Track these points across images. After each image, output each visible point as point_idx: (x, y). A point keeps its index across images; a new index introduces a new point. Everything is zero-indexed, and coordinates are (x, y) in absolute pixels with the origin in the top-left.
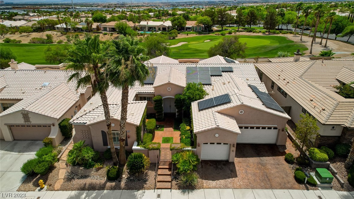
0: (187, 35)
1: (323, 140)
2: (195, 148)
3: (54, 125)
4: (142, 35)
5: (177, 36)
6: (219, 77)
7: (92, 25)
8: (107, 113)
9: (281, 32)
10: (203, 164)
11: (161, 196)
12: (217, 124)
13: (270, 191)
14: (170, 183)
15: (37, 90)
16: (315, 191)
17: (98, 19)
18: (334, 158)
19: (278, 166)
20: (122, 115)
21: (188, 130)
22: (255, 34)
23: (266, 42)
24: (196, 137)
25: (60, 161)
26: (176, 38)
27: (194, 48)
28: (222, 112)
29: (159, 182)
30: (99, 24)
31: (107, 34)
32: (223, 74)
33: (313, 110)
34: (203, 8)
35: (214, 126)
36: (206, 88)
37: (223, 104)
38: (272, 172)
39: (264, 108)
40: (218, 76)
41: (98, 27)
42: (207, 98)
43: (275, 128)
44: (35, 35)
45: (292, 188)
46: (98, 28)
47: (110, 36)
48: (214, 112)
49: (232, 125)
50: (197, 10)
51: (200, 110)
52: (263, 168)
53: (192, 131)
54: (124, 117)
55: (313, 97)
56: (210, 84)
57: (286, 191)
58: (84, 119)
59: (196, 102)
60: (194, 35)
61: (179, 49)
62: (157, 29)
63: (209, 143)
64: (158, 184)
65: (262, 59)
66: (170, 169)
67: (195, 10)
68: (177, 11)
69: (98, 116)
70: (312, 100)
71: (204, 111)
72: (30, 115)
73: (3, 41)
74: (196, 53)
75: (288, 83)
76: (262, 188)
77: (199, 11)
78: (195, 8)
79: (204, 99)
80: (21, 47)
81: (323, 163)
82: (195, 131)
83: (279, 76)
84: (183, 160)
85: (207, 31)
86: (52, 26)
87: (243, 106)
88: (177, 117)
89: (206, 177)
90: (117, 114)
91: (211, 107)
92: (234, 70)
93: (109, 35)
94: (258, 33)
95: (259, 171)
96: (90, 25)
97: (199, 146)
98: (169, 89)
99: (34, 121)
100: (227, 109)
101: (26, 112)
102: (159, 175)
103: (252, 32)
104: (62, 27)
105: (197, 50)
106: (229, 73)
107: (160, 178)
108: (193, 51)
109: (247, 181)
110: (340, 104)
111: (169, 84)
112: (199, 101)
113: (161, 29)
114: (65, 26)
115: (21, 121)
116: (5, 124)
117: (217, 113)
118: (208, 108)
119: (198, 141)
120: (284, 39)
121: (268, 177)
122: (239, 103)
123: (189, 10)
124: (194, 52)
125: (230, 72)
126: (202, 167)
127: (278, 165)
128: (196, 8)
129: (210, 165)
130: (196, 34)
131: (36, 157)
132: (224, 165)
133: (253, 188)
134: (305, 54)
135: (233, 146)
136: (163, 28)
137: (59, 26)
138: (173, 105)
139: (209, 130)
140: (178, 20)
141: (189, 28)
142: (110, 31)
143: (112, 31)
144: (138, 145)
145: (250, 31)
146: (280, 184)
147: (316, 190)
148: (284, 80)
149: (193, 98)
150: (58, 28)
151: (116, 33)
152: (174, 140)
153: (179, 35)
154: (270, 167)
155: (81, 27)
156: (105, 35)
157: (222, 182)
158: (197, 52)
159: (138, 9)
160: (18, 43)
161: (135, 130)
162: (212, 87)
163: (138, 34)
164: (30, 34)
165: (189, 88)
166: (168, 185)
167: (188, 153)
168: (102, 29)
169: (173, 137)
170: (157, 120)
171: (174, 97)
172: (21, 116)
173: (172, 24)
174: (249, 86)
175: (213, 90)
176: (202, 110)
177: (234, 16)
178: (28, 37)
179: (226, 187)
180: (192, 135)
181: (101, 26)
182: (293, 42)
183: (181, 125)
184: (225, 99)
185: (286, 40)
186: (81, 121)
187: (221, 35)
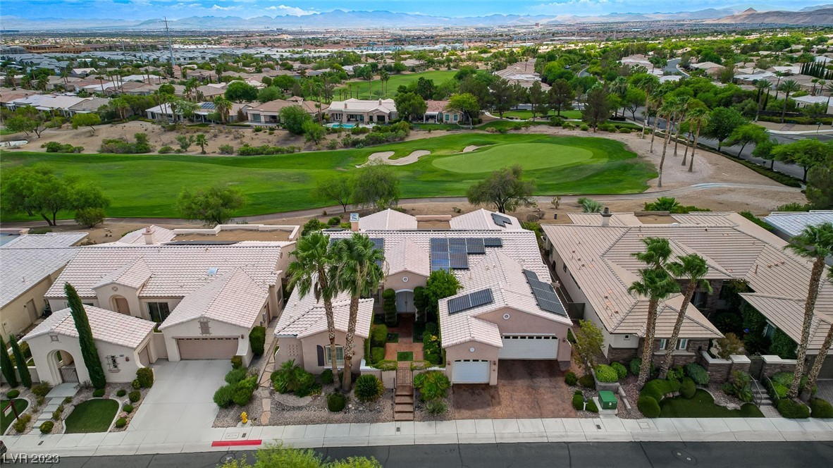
0: (430, 132)
1: (616, 354)
2: (444, 367)
3: (243, 338)
4: (334, 131)
5: (407, 136)
6: (481, 257)
7: (230, 110)
8: (331, 323)
9: (618, 127)
10: (455, 389)
11: (401, 429)
12: (472, 335)
13: (538, 421)
14: (412, 415)
15: (201, 281)
16: (594, 419)
17: (239, 94)
18: (627, 377)
19: (555, 390)
20: (349, 326)
21: (434, 341)
22: (566, 132)
23: (583, 156)
24: (445, 352)
25: (260, 389)
26: (407, 140)
27: (444, 168)
28: (481, 317)
29: (397, 412)
30: (241, 106)
31: (261, 131)
32: (487, 250)
33: (604, 312)
34: (462, 51)
35: (468, 338)
36: (460, 276)
37: (482, 305)
38: (546, 397)
39: (536, 311)
40: (479, 254)
41: (240, 113)
42: (460, 293)
43: (554, 338)
44: (107, 132)
45: (567, 416)
46: (242, 117)
47: (267, 133)
48: (469, 317)
49: (491, 336)
50: (449, 55)
51: (450, 314)
52: (534, 392)
53: (439, 344)
54: (351, 330)
55: (610, 291)
56: (468, 269)
57: (558, 420)
58: (292, 330)
59: (446, 300)
60: (443, 133)
61: (413, 172)
62: (366, 119)
63: (462, 361)
64: (397, 416)
65: (569, 198)
66: (411, 396)
67: (445, 54)
68: (405, 59)
69: (311, 325)
70: (606, 297)
71: (456, 315)
72: (210, 324)
73: (43, 147)
74: (447, 181)
75: (583, 265)
76: (530, 417)
77: (453, 57)
78: (445, 50)
79: (457, 296)
80: (88, 164)
81: (611, 384)
82: (444, 344)
83: (574, 252)
84: (429, 383)
85: (469, 124)
86: (138, 110)
87: (507, 309)
88: (416, 320)
89: (458, 406)
90: (342, 323)
91: (465, 310)
92: (504, 243)
93: (265, 132)
94: (573, 128)
95: (528, 397)
96: (225, 109)
97: (449, 364)
98: (405, 279)
99: (215, 332)
100: (487, 313)
101: (205, 320)
102: (397, 404)
103: (560, 125)
104: (164, 112)
105: (448, 174)
106: (496, 249)
107: (398, 408)
108: (441, 176)
109: (511, 409)
110: (638, 304)
111: (406, 272)
112: (450, 298)
113: (375, 119)
114: (170, 111)
115: (196, 332)
116: (173, 338)
117: (473, 319)
118: (461, 311)
119: (449, 357)
120: (619, 148)
121: (538, 404)
122: (503, 305)
123: (432, 54)
124: (444, 179)
125: (498, 246)
126: (454, 393)
127: (555, 388)
128: (447, 51)
129: (464, 390)
130: (448, 130)
131: (226, 384)
132: (483, 389)
133: (518, 417)
134: (649, 187)
135: (495, 364)
136: (378, 116)
137: (156, 110)
138: (411, 302)
139: (461, 344)
140: (410, 101)
141: (433, 117)
142: (266, 122)
143: (271, 122)
144: (367, 364)
145: (558, 124)
146: (553, 412)
147: (596, 417)
148: (579, 260)
149: (441, 293)
150: (153, 114)
151: (281, 128)
152: (414, 355)
153: (412, 132)
154: (544, 391)
155: (206, 114)
156: (258, 133)
157: (480, 411)
158: (451, 179)
159: (315, 52)
160: (76, 154)
161: (362, 343)
162: (469, 272)
163: (328, 129)
164: (98, 130)
165: (434, 277)
166: (410, 416)
167: (434, 374)
168: (249, 119)
169: (412, 352)
170: (388, 327)
171: (413, 291)
172: (199, 325)
173: (397, 108)
174: (525, 272)
175: (470, 278)
176: (453, 313)
177: (527, 88)
178: (93, 135)
179: (485, 417)
180: (440, 350)
181: (249, 112)
182: (635, 155)
183: (424, 333)
184: (485, 297)
185: (623, 150)
186: (290, 332)
187: (499, 133)
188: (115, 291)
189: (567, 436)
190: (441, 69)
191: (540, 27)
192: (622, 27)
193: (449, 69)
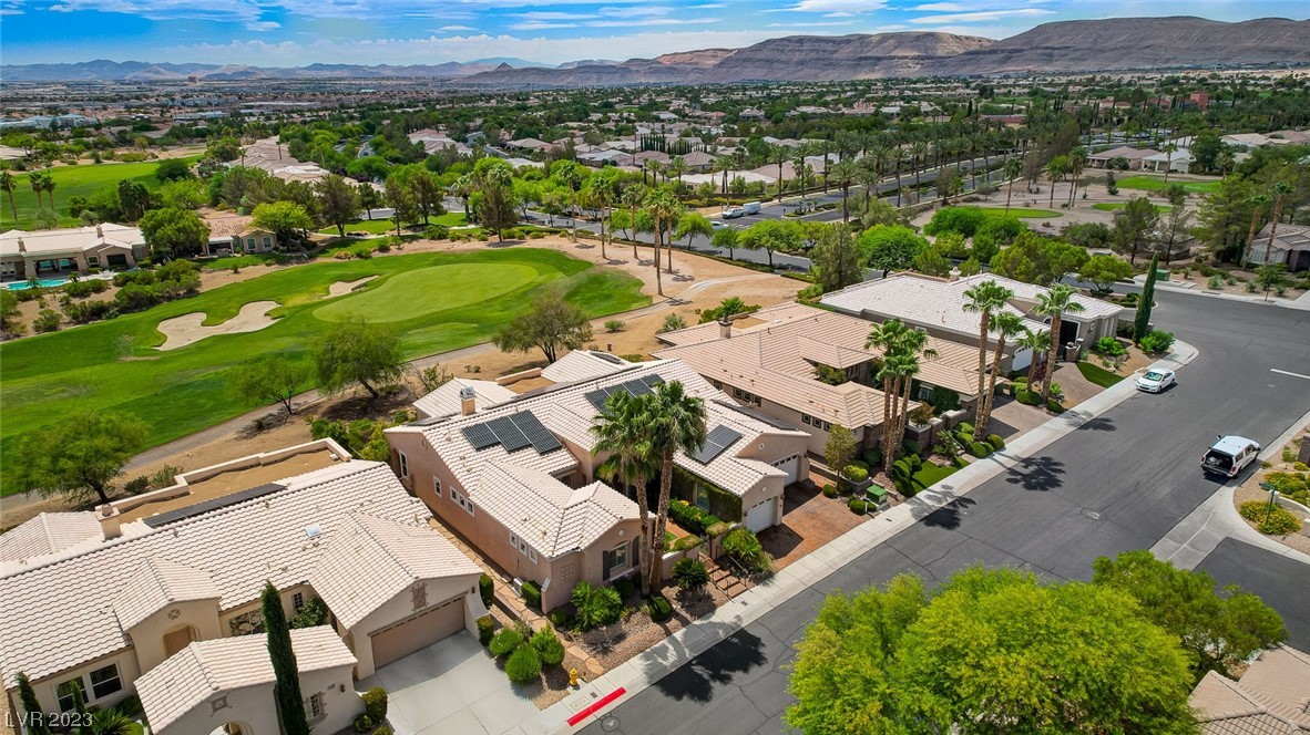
0: (236, 272)
3: (473, 592)
5: (198, 282)
11: (747, 602)
13: (844, 537)
15: (308, 551)
16: (879, 516)
18: (872, 469)
21: (689, 505)
24: (741, 502)
26: (200, 289)
29: (725, 589)
33: (824, 415)
35: (761, 477)
37: (734, 443)
38: (827, 516)
43: (794, 457)
45: (858, 523)
51: (705, 464)
57: (855, 529)
58: (565, 545)
60: (264, 269)
62: (84, 264)
64: (726, 592)
66: (723, 568)
69: (583, 530)
70: (811, 402)
71: (714, 463)
72: (427, 589)
75: (753, 381)
81: (867, 480)
85: (299, 249)
87: (762, 437)
92: (664, 378)
94: (468, 239)
97: (745, 515)
99: (433, 600)
100: (746, 448)
101: (421, 584)
102: (717, 581)
109: (814, 538)
116: (368, 635)
118: (716, 456)
121: (829, 524)
122: (757, 434)
127: (824, 505)
130: (268, 265)
132: (775, 532)
133: (826, 542)
134: (649, 297)
136: (111, 257)
139: (756, 486)
141: (226, 245)
145: (441, 237)
147: (878, 514)
148: (741, 376)
153: (201, 276)
154: (821, 511)
166: (741, 586)
172: (411, 597)
173: (147, 239)
174: (715, 402)
176: (709, 462)
179: (802, 555)
182: (591, 264)
184: (727, 435)
186: (565, 548)
187: (358, 259)
188: (175, 617)
189: (878, 538)
190: (81, 162)
191: (199, 84)
192: (341, 85)
193: (98, 161)
